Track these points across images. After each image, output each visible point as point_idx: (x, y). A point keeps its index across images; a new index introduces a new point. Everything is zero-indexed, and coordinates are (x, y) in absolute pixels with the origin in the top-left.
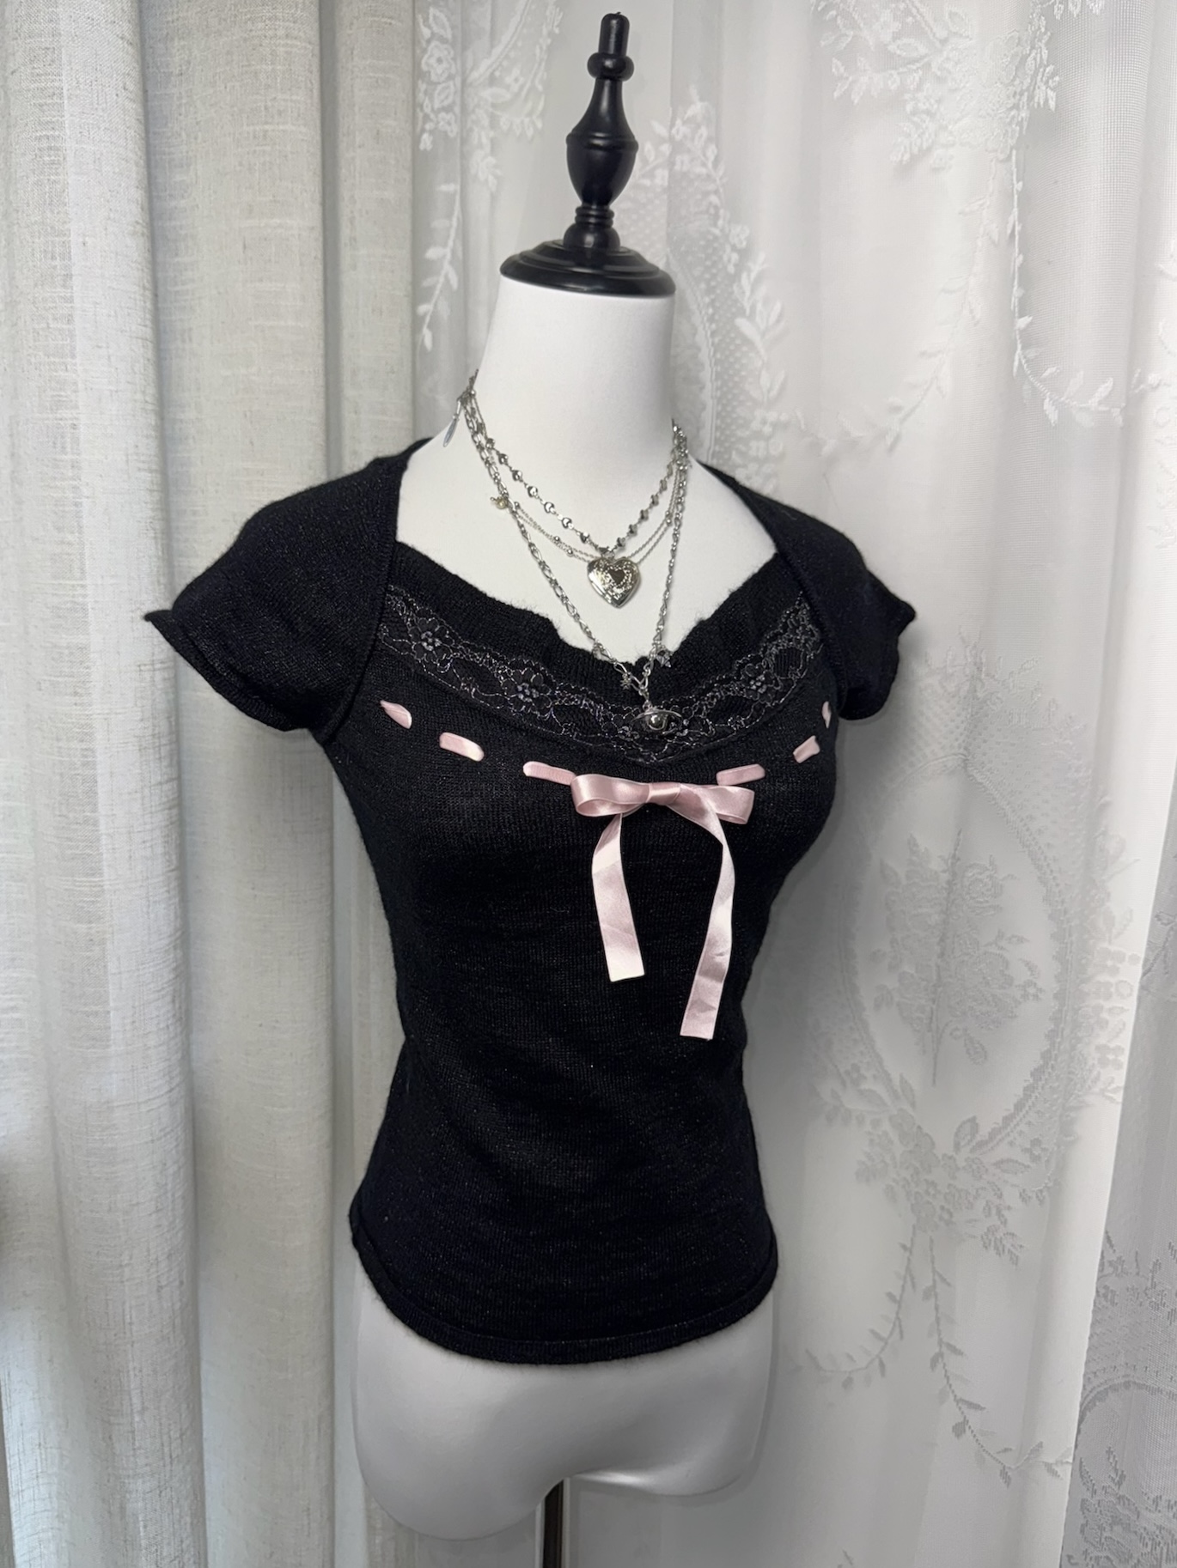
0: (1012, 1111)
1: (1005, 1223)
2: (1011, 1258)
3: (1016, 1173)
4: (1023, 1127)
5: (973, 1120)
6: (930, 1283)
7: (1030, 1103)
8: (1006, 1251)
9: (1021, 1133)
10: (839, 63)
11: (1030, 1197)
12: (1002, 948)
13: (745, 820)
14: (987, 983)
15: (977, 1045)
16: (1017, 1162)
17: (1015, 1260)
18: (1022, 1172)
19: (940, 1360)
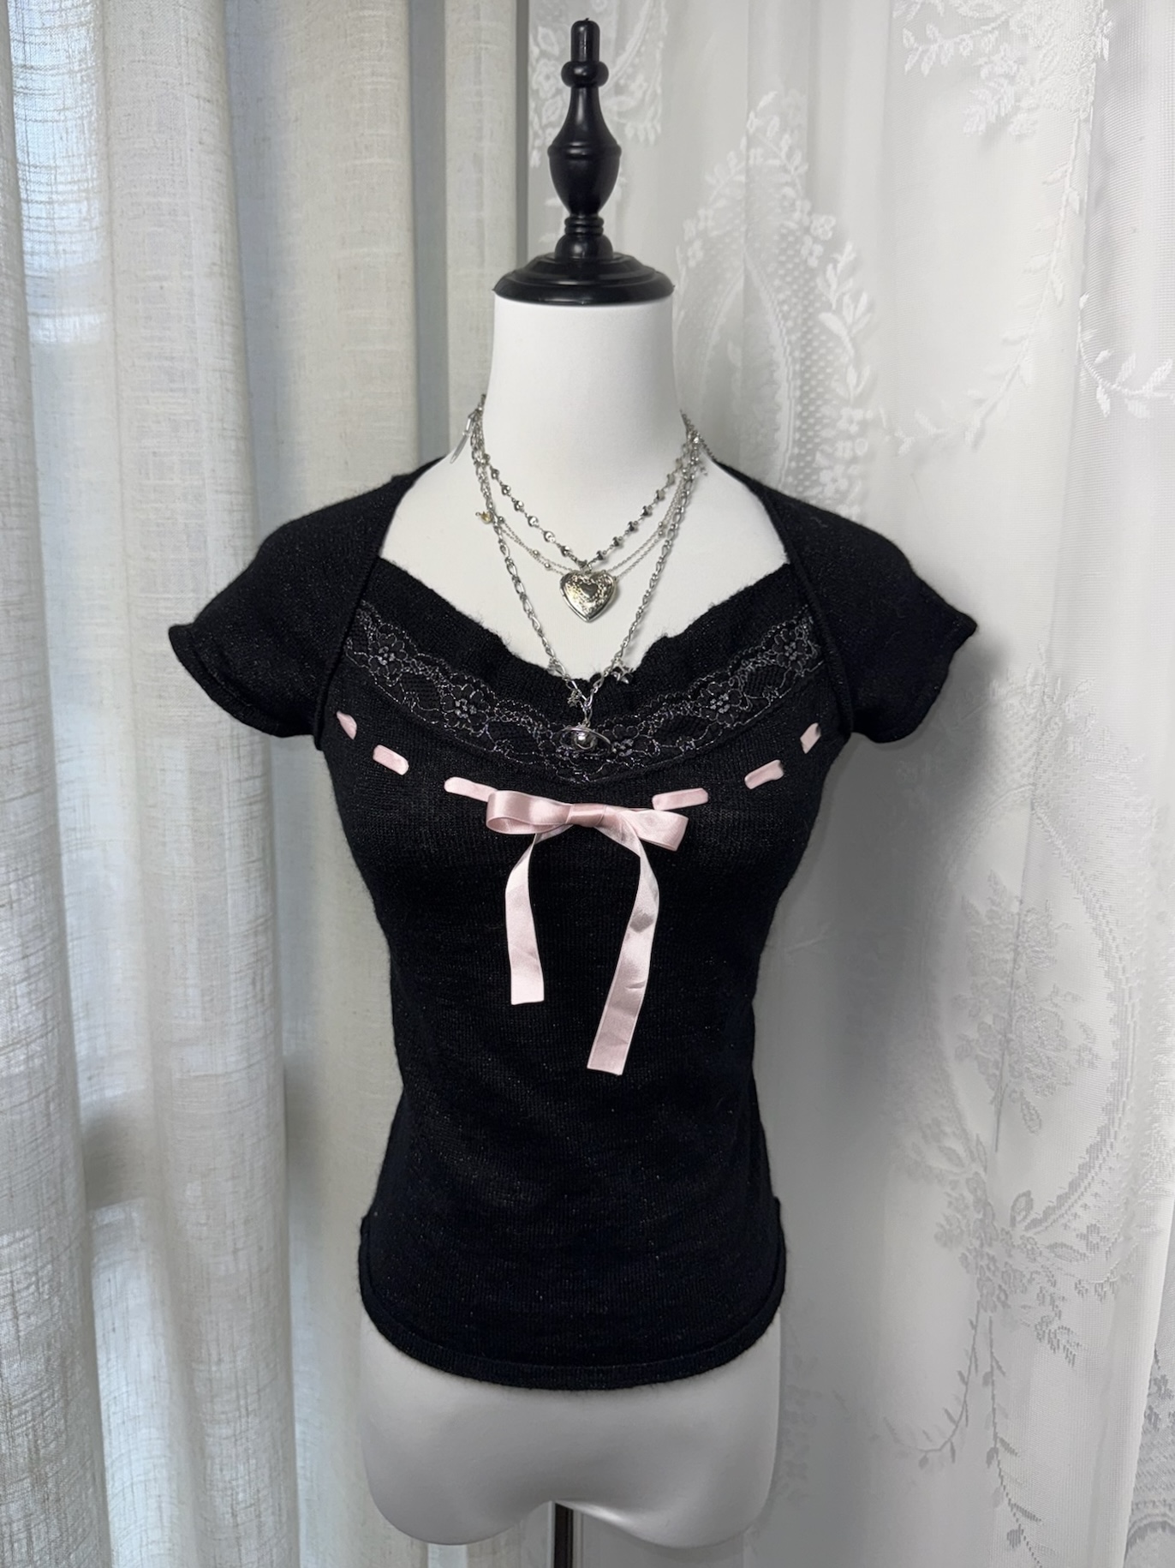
0: (1067, 1190)
1: (1059, 1315)
2: (1067, 1356)
3: (1071, 1261)
4: (1078, 1209)
5: (1028, 1194)
6: (989, 1369)
7: (1086, 1182)
8: (1061, 1347)
9: (1075, 1215)
10: (910, 34)
11: (1087, 1290)
12: (1056, 1005)
13: (675, 847)
14: (1042, 1043)
15: (1033, 1112)
16: (1071, 1248)
17: (1072, 1360)
18: (1077, 1260)
19: (995, 1455)
